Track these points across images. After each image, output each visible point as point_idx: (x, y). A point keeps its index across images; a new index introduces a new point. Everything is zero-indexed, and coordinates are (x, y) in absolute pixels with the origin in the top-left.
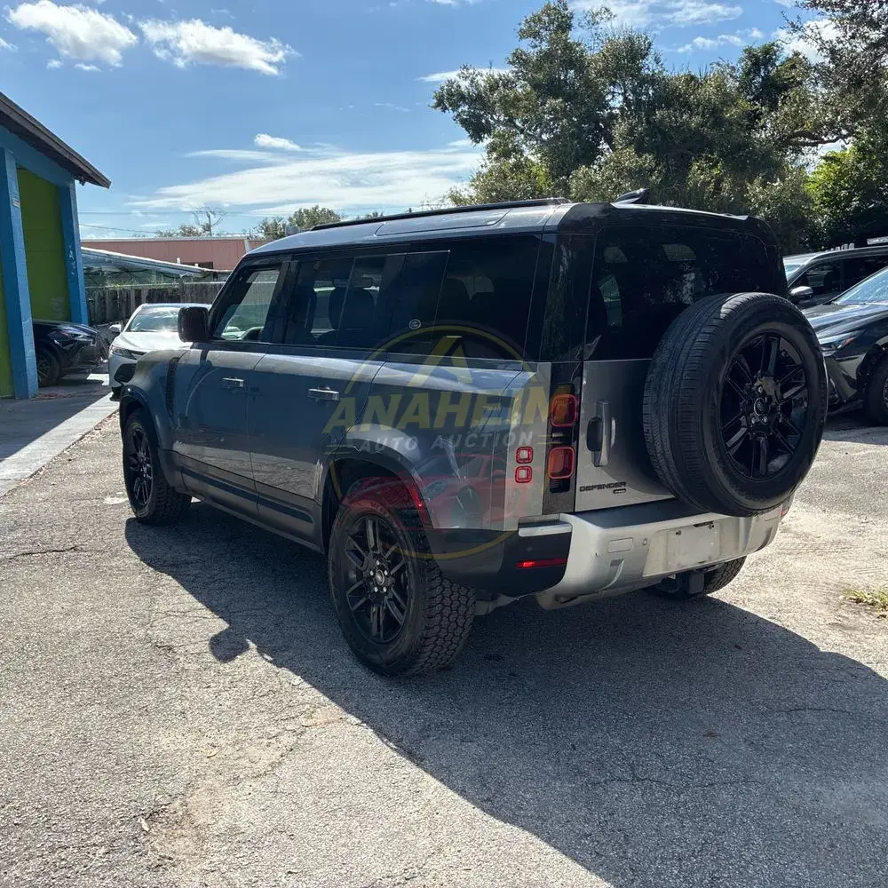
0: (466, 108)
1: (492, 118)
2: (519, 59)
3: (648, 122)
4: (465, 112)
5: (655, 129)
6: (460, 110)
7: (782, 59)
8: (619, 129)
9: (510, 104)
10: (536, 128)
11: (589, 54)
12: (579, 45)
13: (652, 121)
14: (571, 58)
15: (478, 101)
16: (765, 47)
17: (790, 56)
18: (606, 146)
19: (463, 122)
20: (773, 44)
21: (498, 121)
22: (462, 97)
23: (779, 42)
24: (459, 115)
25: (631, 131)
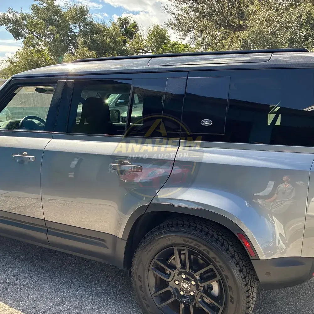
0: (12, 25)
1: (23, 31)
2: (35, 8)
3: (91, 39)
4: (11, 27)
5: (94, 42)
6: (9, 26)
7: (131, 23)
8: (80, 40)
9: (34, 25)
10: (42, 37)
11: (63, 11)
12: (58, 6)
13: (92, 39)
14: (56, 11)
15: (17, 23)
16: (125, 18)
17: (133, 23)
18: (72, 47)
19: (10, 31)
20: (128, 18)
21: (26, 32)
22: (10, 21)
23: (130, 17)
24: (8, 28)
25: (85, 41)
